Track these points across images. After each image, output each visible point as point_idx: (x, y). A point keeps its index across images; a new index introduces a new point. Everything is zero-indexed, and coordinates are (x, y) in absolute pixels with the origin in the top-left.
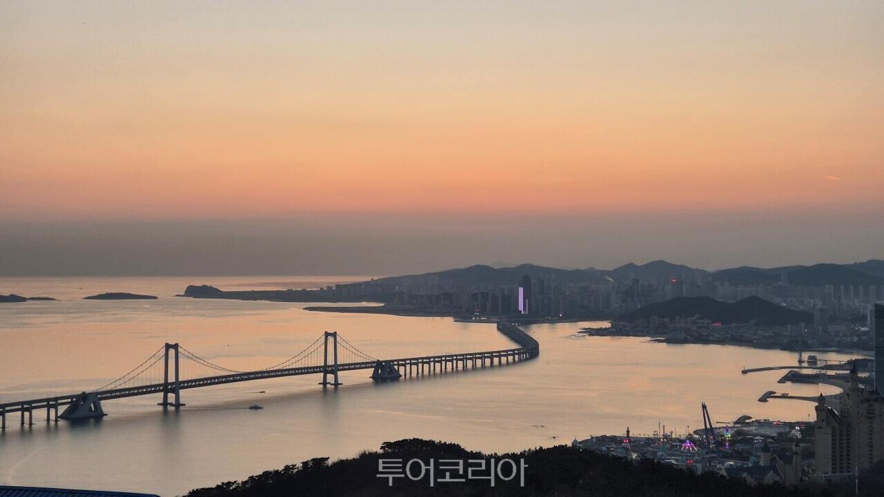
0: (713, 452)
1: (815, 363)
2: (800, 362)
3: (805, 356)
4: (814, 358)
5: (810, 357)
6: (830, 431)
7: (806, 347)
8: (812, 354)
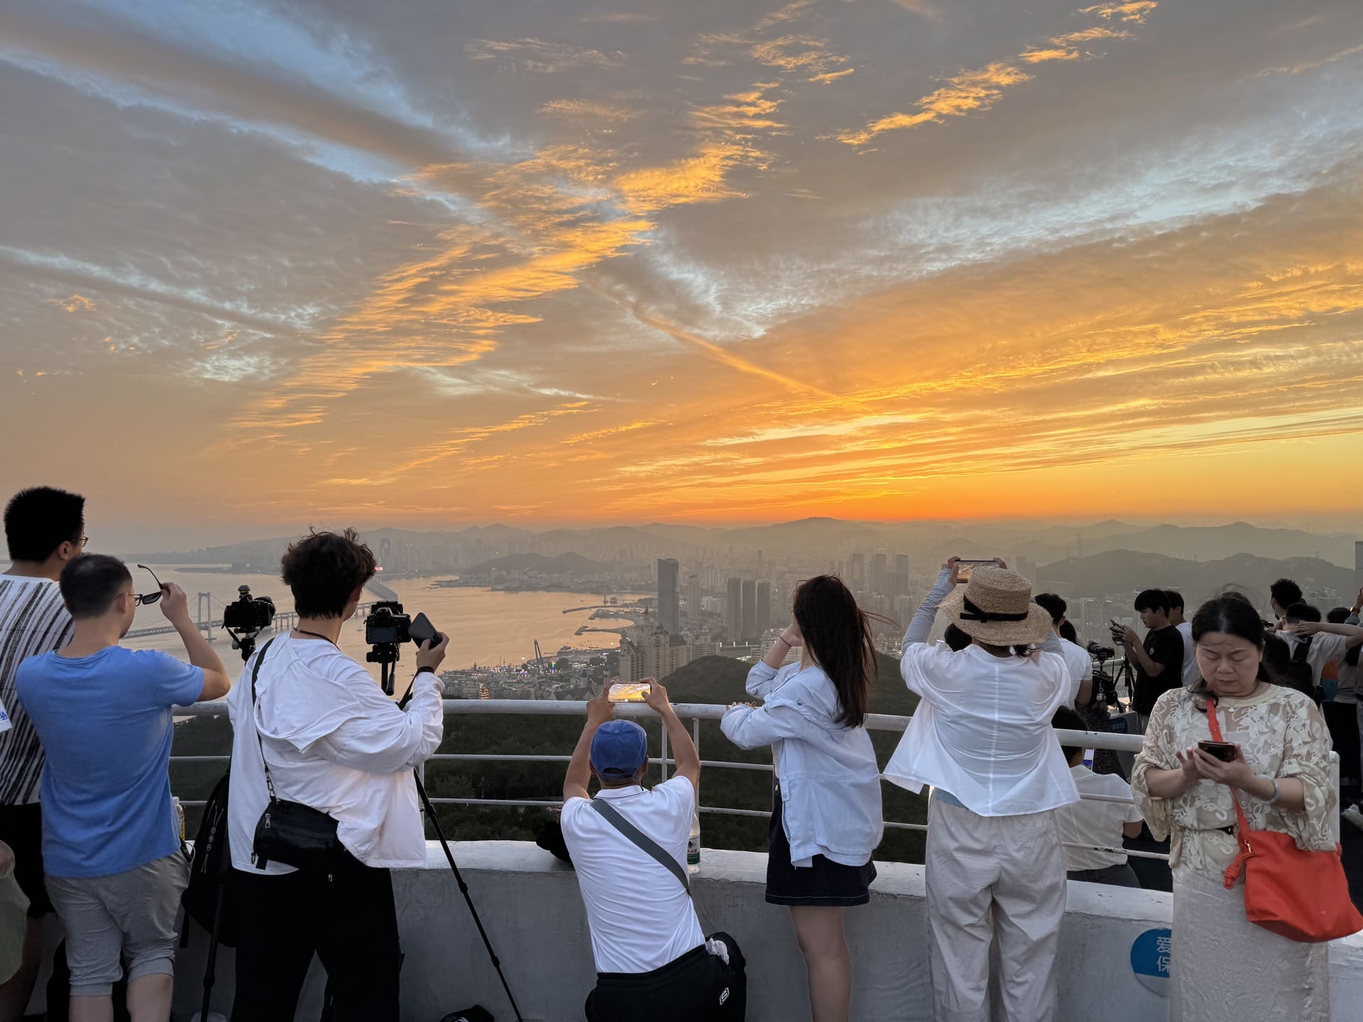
0: (543, 677)
1: (615, 602)
2: (605, 602)
3: (608, 598)
4: (615, 598)
5: (612, 598)
6: (630, 658)
7: (609, 591)
8: (613, 596)
